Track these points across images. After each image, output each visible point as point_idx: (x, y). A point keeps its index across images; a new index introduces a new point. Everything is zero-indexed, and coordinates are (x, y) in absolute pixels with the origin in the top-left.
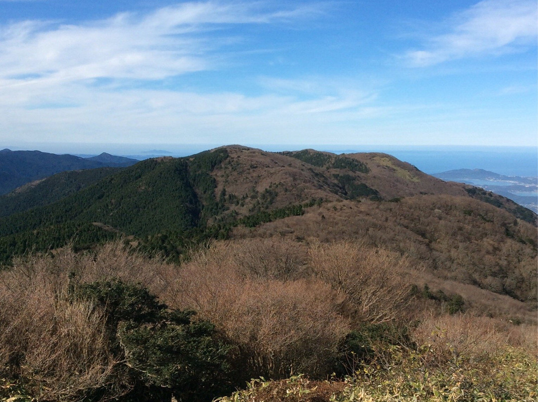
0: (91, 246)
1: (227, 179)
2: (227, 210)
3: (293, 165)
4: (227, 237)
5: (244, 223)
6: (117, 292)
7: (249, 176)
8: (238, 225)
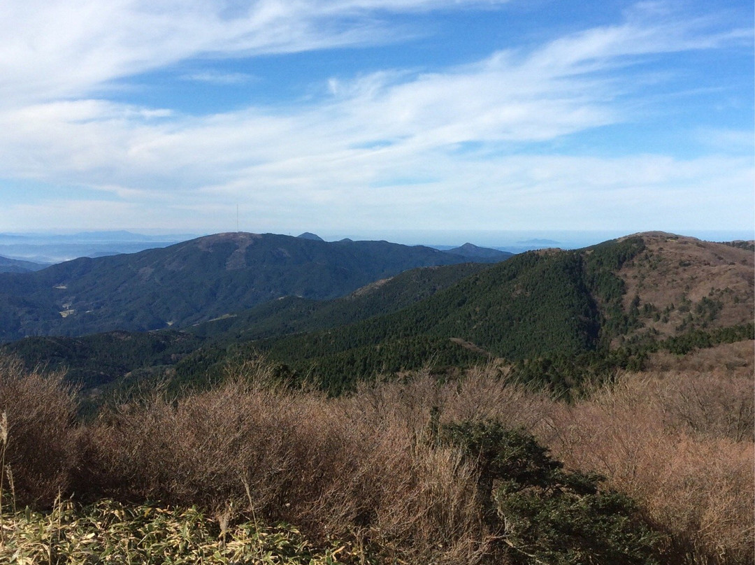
0: (447, 370)
1: (642, 282)
2: (641, 327)
3: (749, 261)
4: (642, 367)
5: (668, 347)
6: (493, 439)
7: (677, 278)
8: (659, 351)
